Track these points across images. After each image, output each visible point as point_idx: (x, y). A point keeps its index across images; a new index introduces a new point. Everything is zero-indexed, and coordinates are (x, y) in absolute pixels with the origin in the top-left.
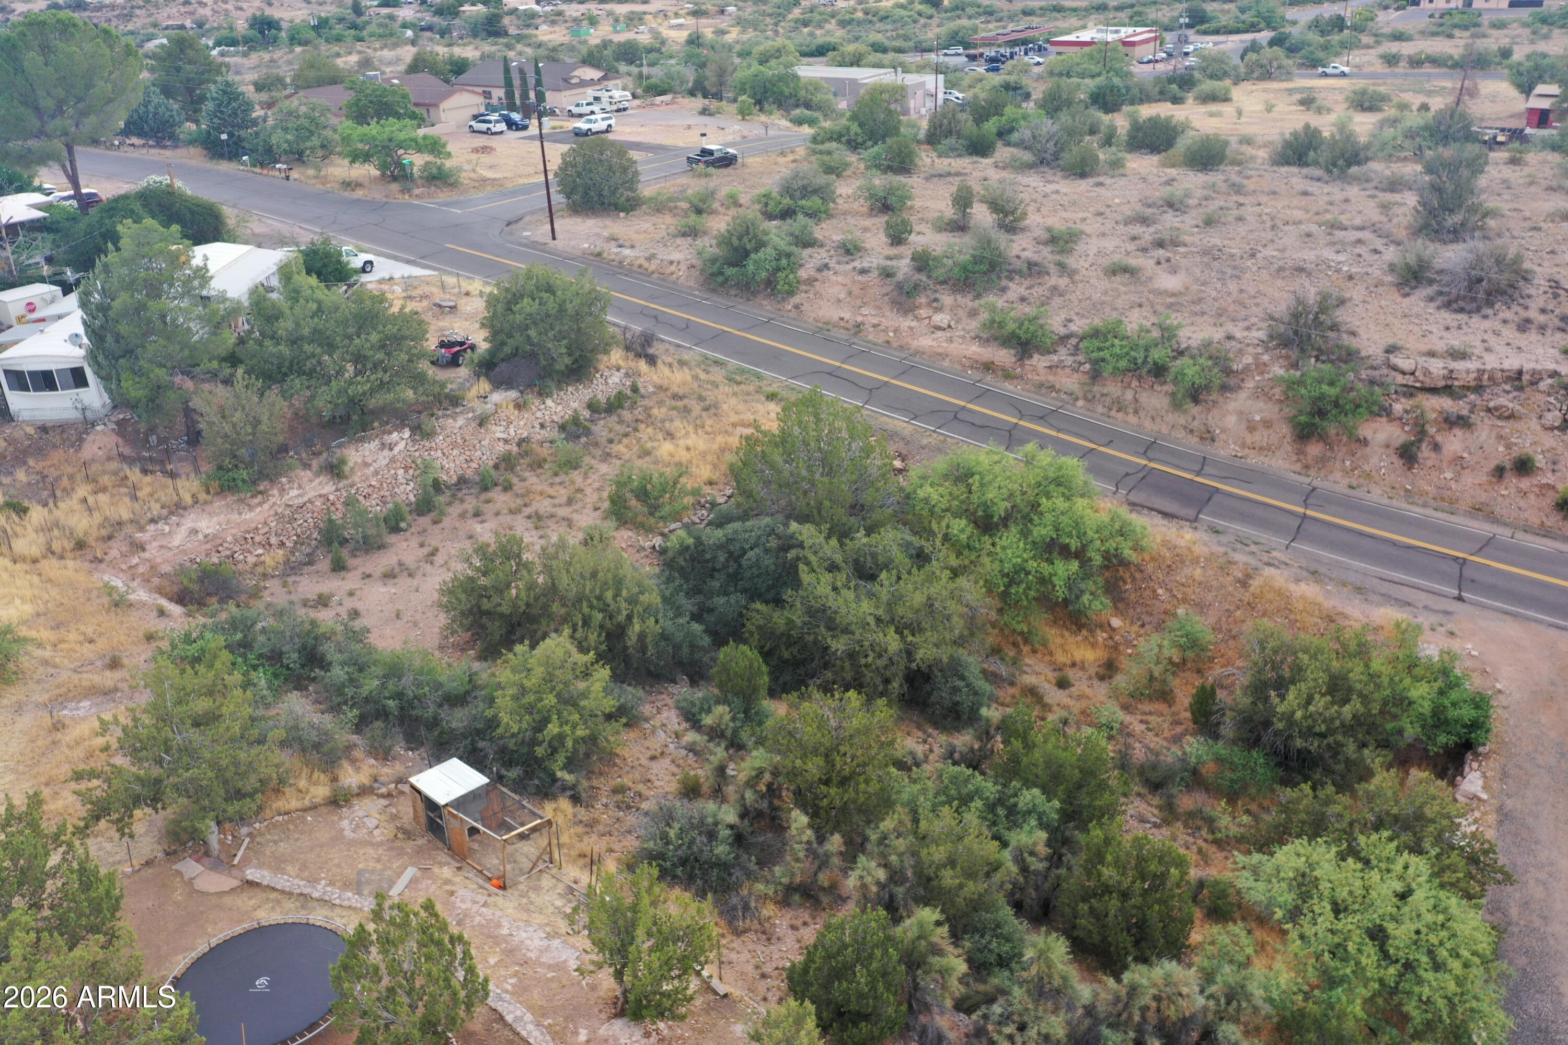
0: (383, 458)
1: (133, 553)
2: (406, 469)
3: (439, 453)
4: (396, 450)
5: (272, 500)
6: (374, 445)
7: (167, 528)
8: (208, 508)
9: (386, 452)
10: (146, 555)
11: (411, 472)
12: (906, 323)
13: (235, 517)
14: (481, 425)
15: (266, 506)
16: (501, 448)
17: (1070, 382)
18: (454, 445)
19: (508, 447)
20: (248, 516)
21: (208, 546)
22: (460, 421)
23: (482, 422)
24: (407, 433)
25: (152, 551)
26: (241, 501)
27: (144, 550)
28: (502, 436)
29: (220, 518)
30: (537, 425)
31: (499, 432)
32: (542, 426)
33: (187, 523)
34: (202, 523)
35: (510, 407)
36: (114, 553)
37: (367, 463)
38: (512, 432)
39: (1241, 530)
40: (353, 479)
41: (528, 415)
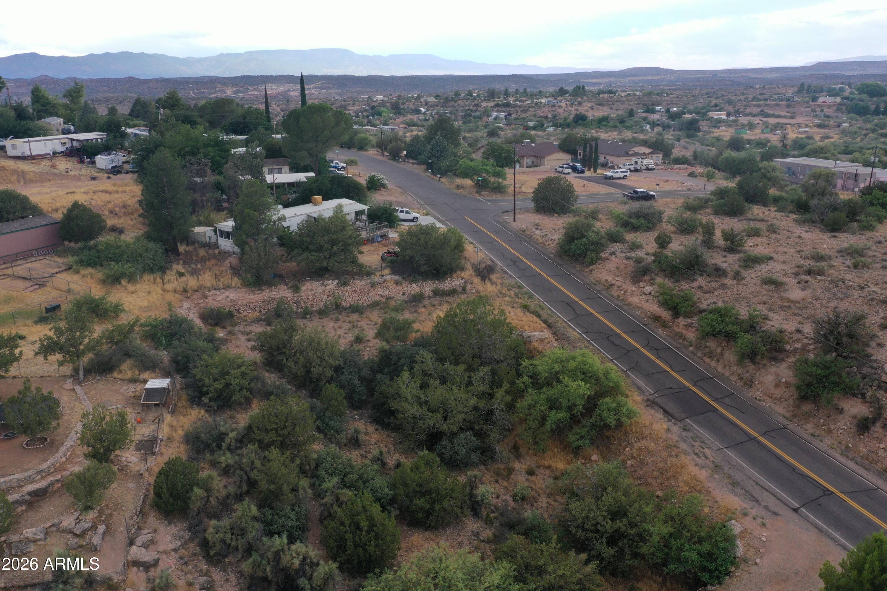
0: (321, 289)
1: (201, 299)
2: (329, 296)
3: (347, 294)
4: (328, 287)
5: (264, 293)
6: (319, 283)
7: (218, 293)
8: (238, 290)
9: (323, 287)
10: (207, 301)
11: (330, 298)
12: (631, 288)
13: (246, 296)
14: (372, 287)
15: (260, 295)
16: (377, 298)
17: (691, 335)
18: (356, 292)
19: (381, 299)
20: (252, 297)
21: (231, 304)
22: (363, 283)
23: (373, 285)
24: (336, 282)
25: (209, 299)
26: (253, 291)
27: (206, 298)
28: (381, 293)
29: (241, 295)
30: (401, 293)
31: (380, 291)
32: (404, 294)
33: (227, 293)
34: (233, 295)
35: (392, 283)
36: (195, 297)
37: (312, 290)
38: (387, 293)
39: (701, 433)
40: (302, 294)
41: (399, 288)
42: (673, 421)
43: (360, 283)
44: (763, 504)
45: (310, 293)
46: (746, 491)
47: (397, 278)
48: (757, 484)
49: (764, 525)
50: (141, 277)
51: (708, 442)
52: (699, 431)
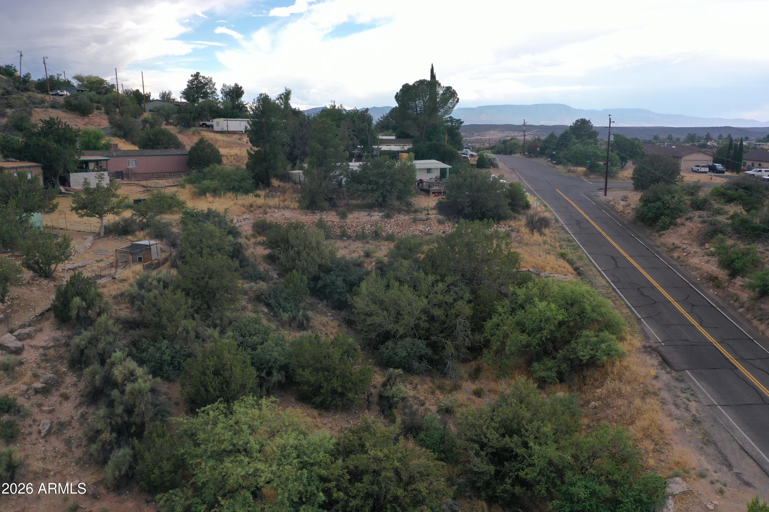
0: (366, 219)
1: (262, 214)
2: (372, 226)
3: (389, 226)
4: (373, 218)
5: (315, 216)
6: (366, 213)
7: (277, 211)
8: (294, 211)
9: (368, 218)
10: (266, 216)
11: (373, 227)
12: (695, 248)
13: (299, 216)
14: (414, 222)
15: (311, 217)
16: (417, 233)
17: (745, 296)
18: (398, 225)
19: (420, 234)
20: (303, 217)
21: (285, 221)
22: (407, 218)
23: (415, 220)
24: (381, 214)
25: (268, 215)
26: (306, 213)
27: (266, 214)
28: (421, 229)
29: (295, 215)
30: (442, 231)
31: (421, 227)
32: (444, 232)
33: (284, 212)
34: (288, 214)
35: (435, 222)
36: (258, 212)
37: (358, 218)
38: (427, 230)
39: (698, 387)
40: (348, 221)
41: (441, 227)
42: (668, 369)
43: (403, 218)
44: (735, 470)
45: (356, 220)
46: (720, 452)
47: (441, 217)
48: (742, 448)
49: (721, 492)
50: (225, 193)
51: (700, 396)
52: (695, 384)
